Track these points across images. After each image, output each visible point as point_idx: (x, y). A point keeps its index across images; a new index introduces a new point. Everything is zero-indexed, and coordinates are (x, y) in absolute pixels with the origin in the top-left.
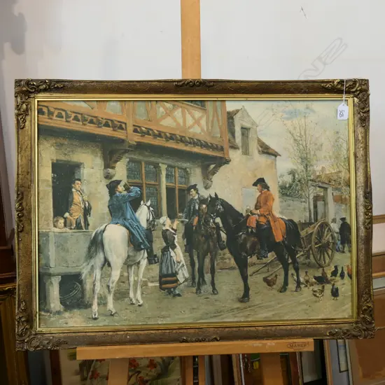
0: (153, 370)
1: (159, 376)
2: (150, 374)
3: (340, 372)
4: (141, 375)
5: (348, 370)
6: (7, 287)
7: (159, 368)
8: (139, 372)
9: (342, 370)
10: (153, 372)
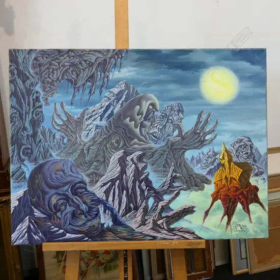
0: (108, 256)
1: (112, 260)
2: (105, 258)
3: (242, 259)
4: (99, 259)
5: (247, 258)
6: (4, 199)
7: (112, 254)
8: (98, 257)
9: (243, 257)
10: (108, 257)
